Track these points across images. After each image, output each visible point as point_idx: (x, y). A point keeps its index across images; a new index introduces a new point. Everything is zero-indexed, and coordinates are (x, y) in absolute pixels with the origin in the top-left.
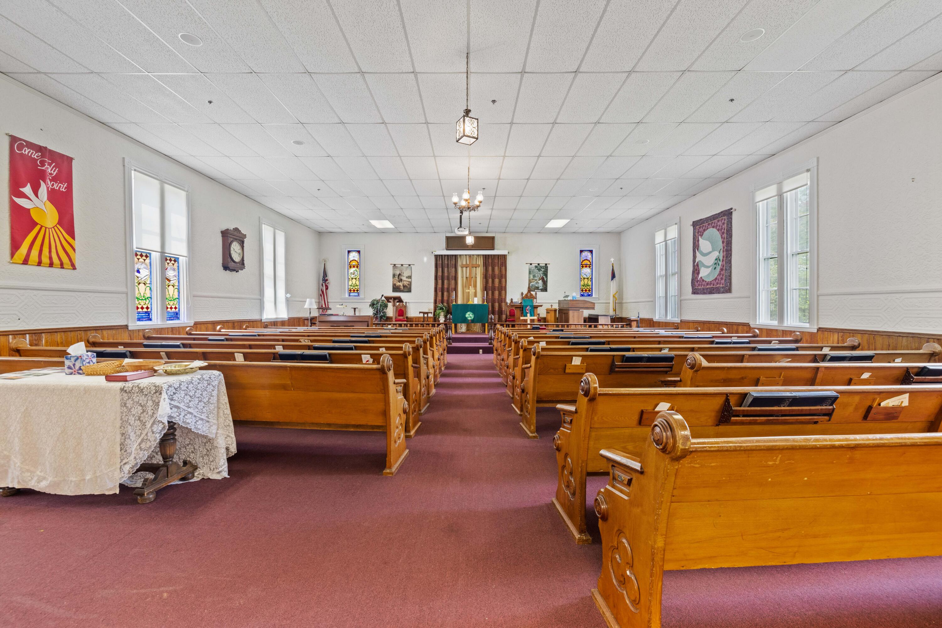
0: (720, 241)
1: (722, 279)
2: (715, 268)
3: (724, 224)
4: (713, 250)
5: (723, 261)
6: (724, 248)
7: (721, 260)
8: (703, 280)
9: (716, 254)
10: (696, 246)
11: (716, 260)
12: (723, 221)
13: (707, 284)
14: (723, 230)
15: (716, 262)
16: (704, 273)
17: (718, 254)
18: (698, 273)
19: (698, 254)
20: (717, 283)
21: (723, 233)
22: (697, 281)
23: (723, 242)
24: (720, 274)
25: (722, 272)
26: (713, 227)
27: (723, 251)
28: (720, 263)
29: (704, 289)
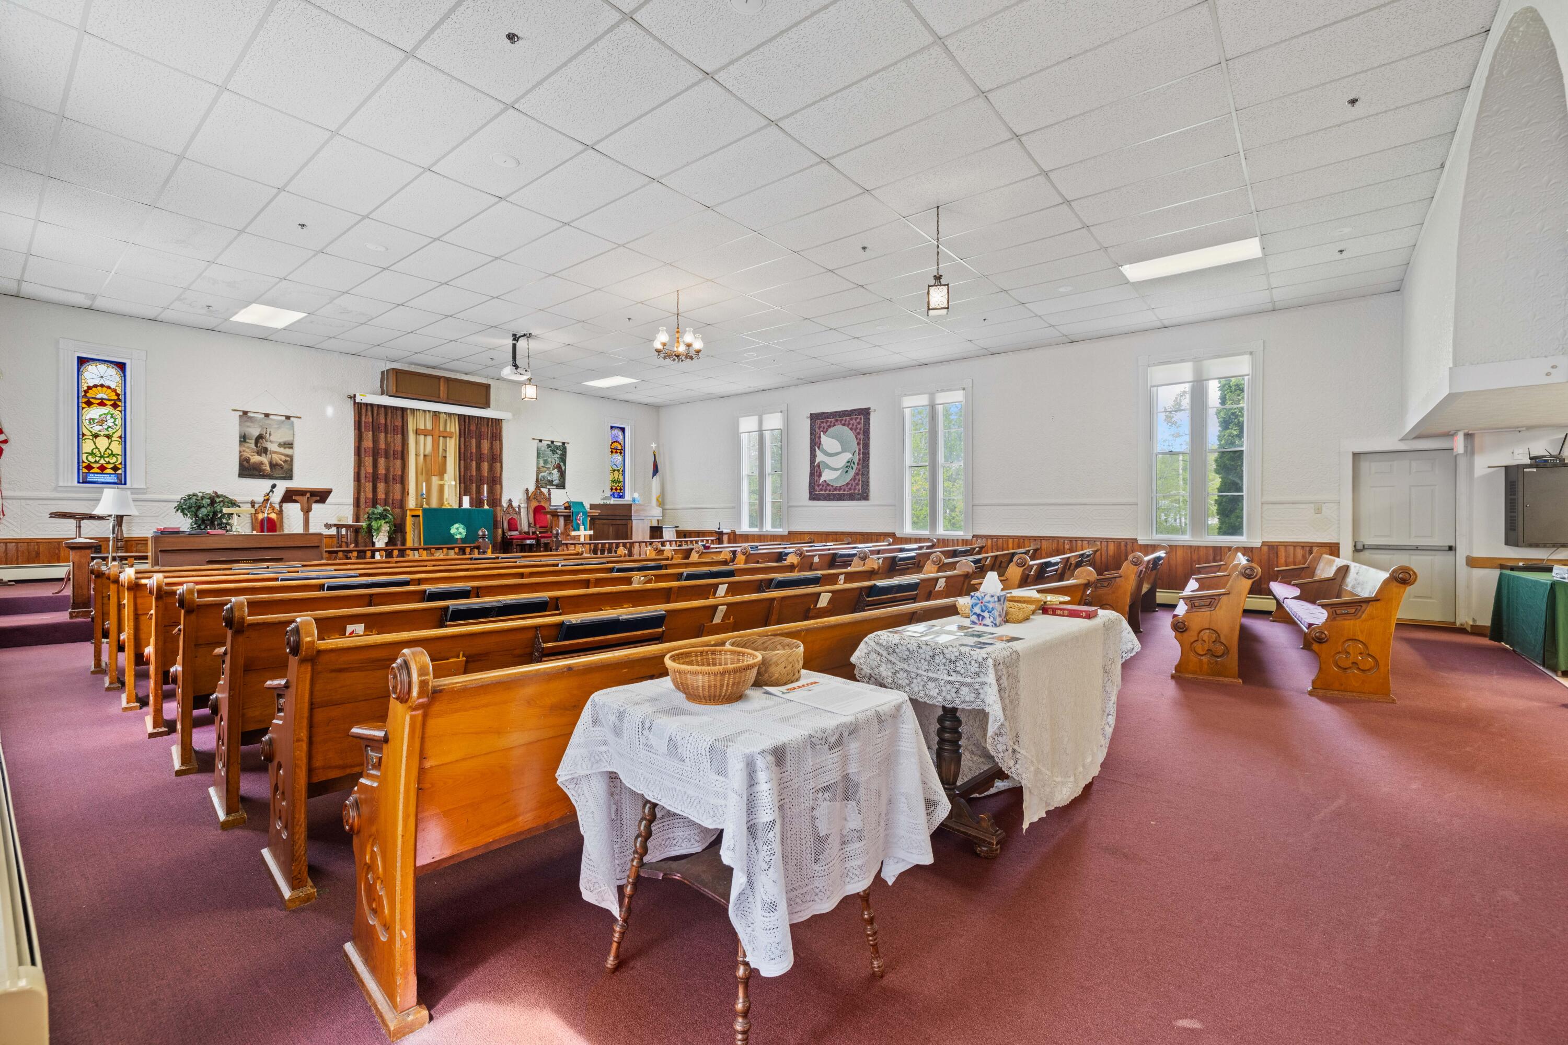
0: (855, 442)
1: (857, 484)
2: (847, 472)
3: (859, 423)
4: (844, 451)
5: (858, 464)
6: (860, 450)
7: (856, 463)
8: (828, 485)
9: (848, 456)
10: (815, 443)
11: (848, 462)
12: (858, 420)
13: (835, 489)
14: (858, 431)
15: (849, 464)
16: (827, 476)
17: (851, 456)
18: (820, 475)
19: (818, 452)
20: (850, 489)
21: (859, 433)
22: (819, 485)
23: (858, 444)
24: (854, 479)
25: (857, 477)
26: (844, 425)
27: (859, 454)
28: (855, 467)
29: (829, 495)
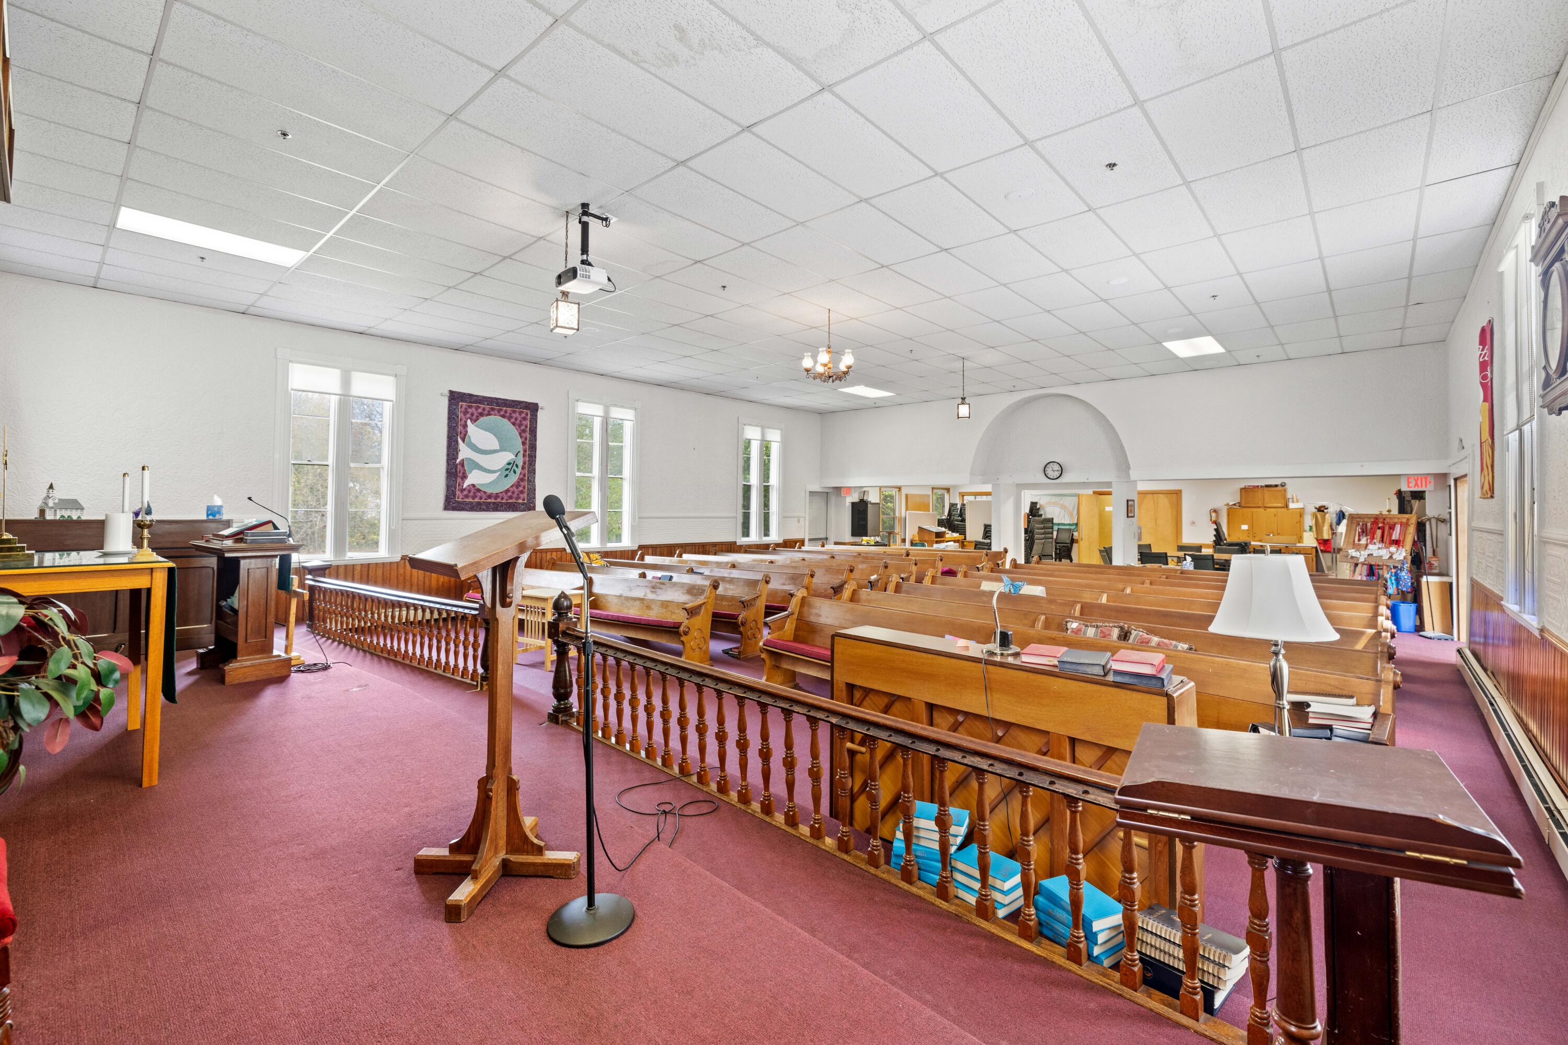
0: (519, 441)
1: (522, 492)
2: (506, 476)
3: (525, 419)
4: (502, 449)
5: (523, 468)
6: (525, 451)
7: (520, 467)
8: (479, 490)
9: (509, 456)
10: (455, 434)
11: (509, 464)
12: (523, 415)
13: (490, 496)
14: (523, 428)
15: (510, 467)
16: (474, 478)
17: (513, 457)
18: (464, 477)
19: (461, 445)
20: (511, 498)
21: (524, 431)
22: (462, 490)
23: (524, 443)
24: (517, 485)
25: (522, 483)
26: (503, 416)
27: (524, 456)
28: (519, 471)
29: (479, 504)
